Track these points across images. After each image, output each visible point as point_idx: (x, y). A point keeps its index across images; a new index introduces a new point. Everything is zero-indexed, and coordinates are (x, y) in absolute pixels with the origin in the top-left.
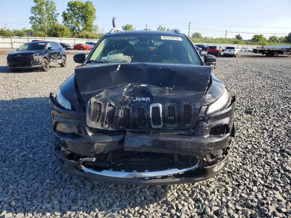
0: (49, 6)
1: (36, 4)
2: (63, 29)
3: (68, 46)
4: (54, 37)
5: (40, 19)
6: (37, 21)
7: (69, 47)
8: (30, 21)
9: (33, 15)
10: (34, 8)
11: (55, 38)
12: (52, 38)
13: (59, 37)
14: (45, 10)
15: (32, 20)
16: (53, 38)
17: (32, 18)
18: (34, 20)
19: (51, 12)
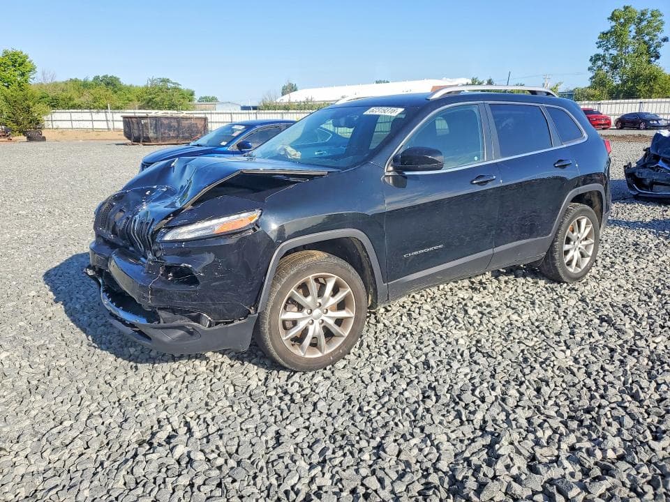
0: (645, 23)
1: (613, 23)
2: (656, 77)
3: (653, 120)
4: (628, 98)
5: (614, 58)
6: (605, 64)
7: (655, 122)
8: (590, 64)
9: (601, 51)
10: (607, 34)
11: (631, 101)
12: (623, 101)
13: (640, 98)
14: (633, 34)
15: (595, 62)
16: (626, 101)
17: (596, 58)
18: (600, 63)
19: (647, 38)
